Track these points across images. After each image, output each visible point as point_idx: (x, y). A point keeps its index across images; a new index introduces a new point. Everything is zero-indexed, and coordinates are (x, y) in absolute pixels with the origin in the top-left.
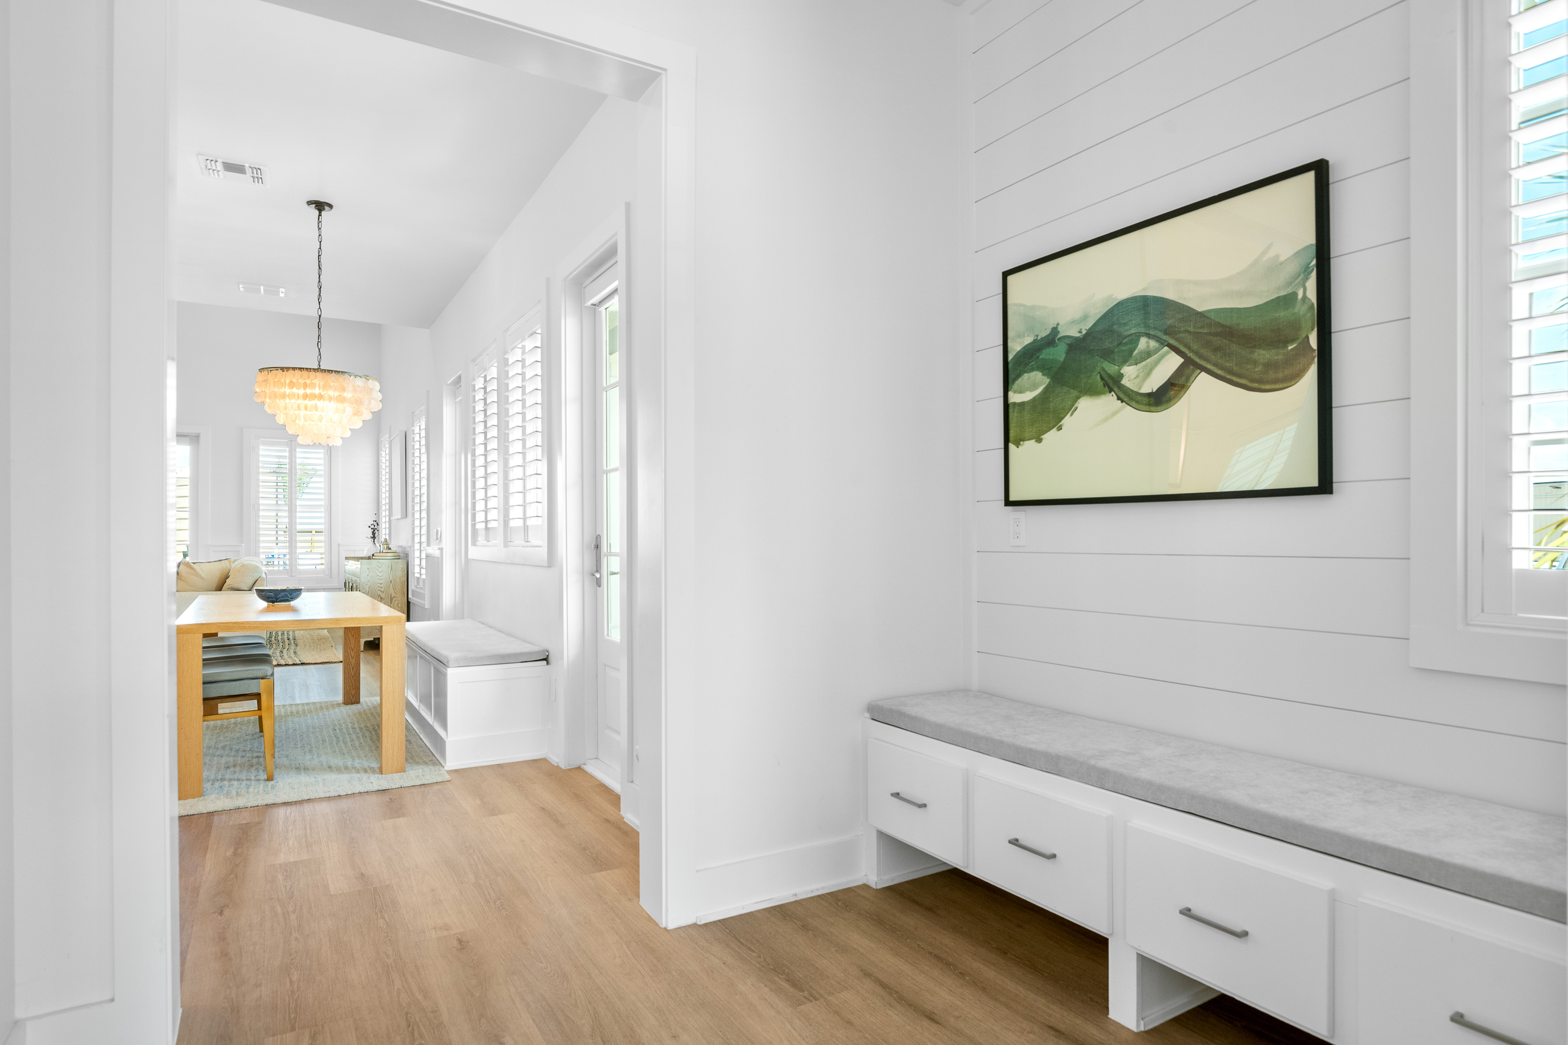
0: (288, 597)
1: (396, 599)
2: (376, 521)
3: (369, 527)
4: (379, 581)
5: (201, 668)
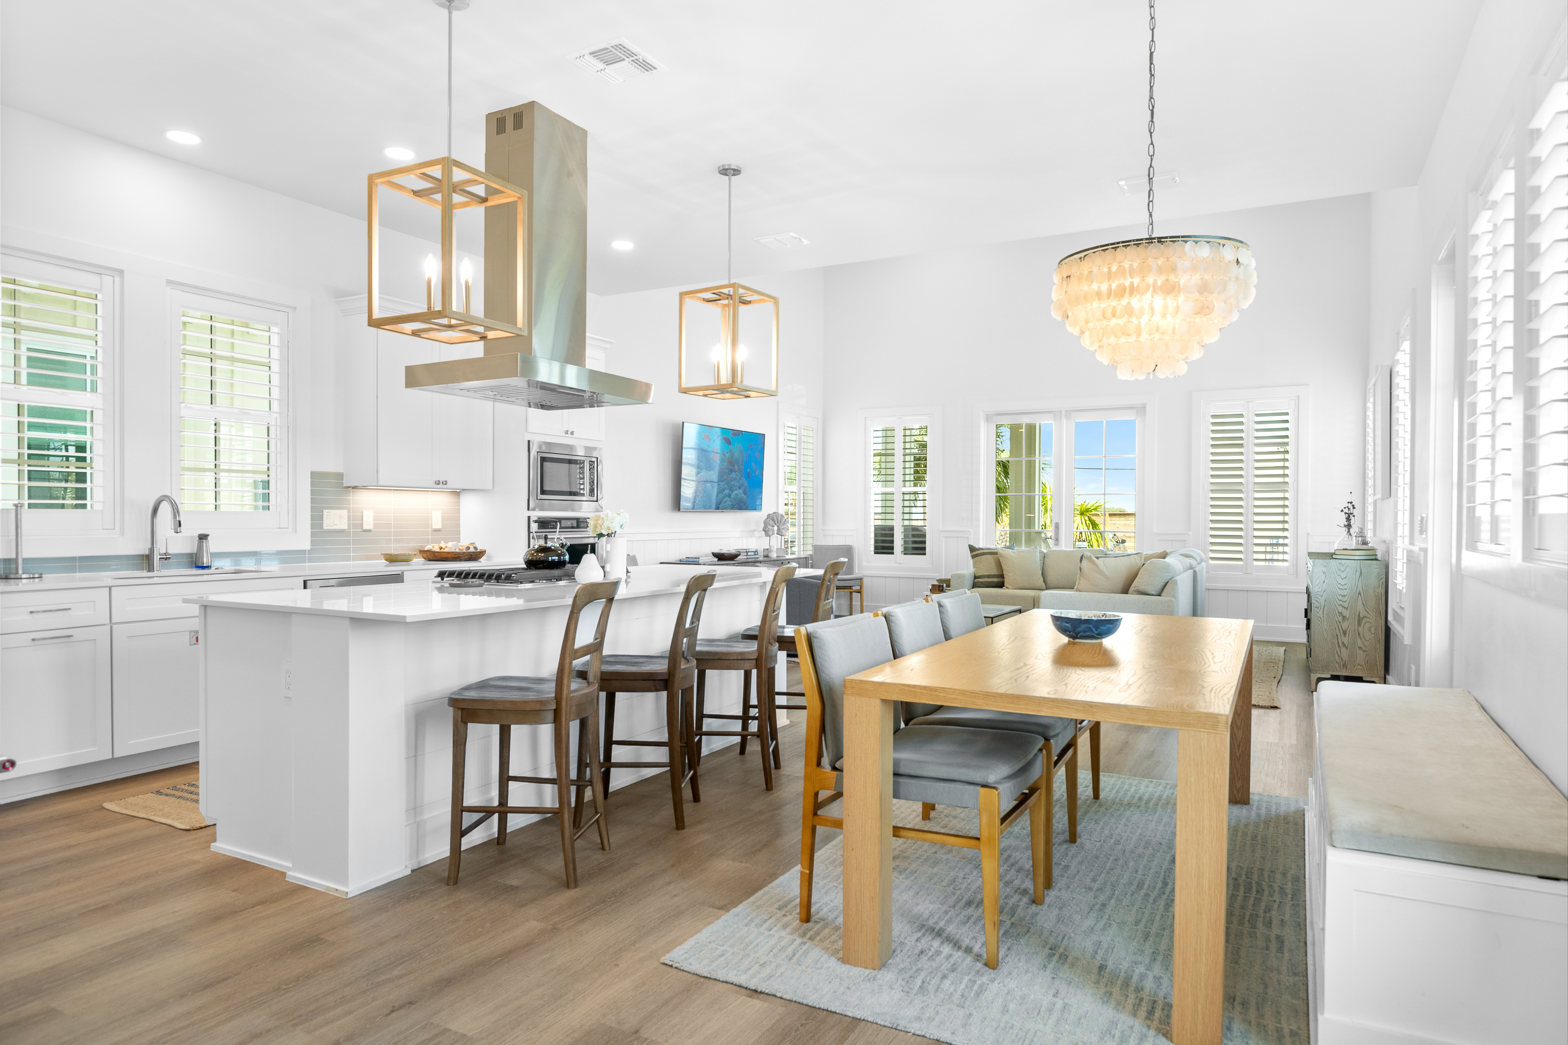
0: (1092, 631)
1: (1367, 620)
2: (1351, 503)
3: (1342, 511)
4: (1340, 592)
5: (892, 751)
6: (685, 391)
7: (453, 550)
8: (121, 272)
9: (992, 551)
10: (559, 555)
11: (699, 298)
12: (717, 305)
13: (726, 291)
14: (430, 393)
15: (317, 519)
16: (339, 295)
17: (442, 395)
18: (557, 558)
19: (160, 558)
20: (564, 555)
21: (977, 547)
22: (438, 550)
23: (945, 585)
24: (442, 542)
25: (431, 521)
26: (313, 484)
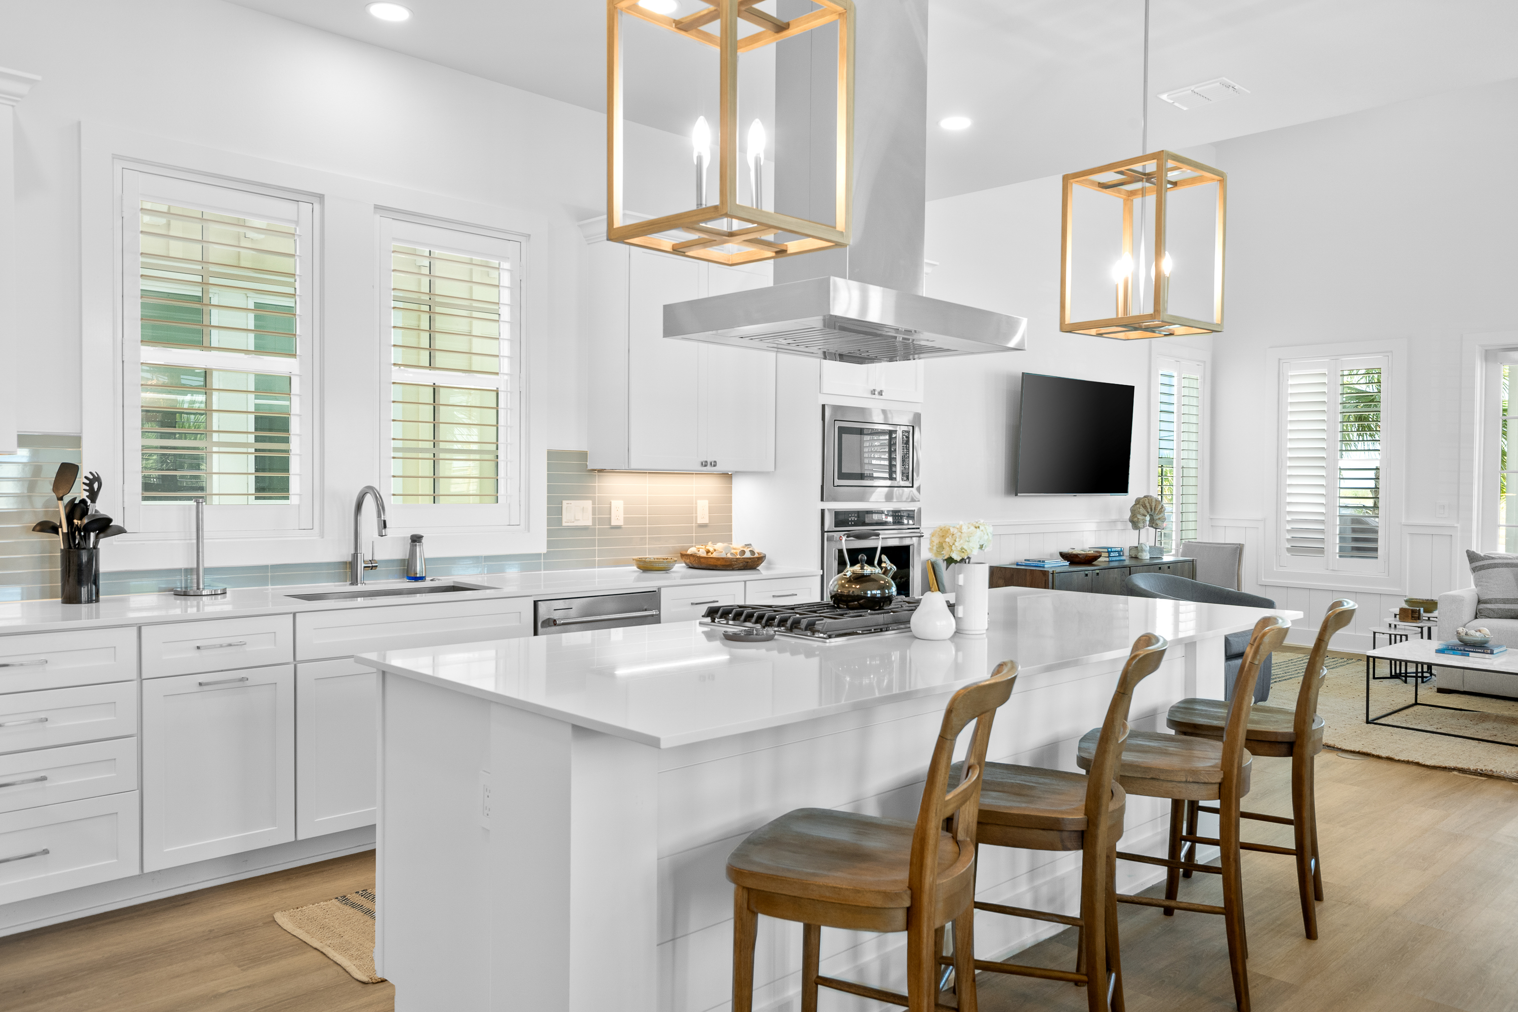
6: (1068, 329)
7: (723, 555)
8: (321, 197)
9: (1509, 561)
10: (882, 588)
11: (1093, 183)
12: (1119, 192)
13: (1138, 167)
14: (695, 344)
15: (555, 511)
16: (582, 216)
17: (711, 346)
18: (879, 592)
19: (365, 567)
20: (889, 588)
21: (1482, 555)
22: (704, 555)
23: (1422, 610)
24: (710, 543)
25: (696, 513)
26: (550, 467)
